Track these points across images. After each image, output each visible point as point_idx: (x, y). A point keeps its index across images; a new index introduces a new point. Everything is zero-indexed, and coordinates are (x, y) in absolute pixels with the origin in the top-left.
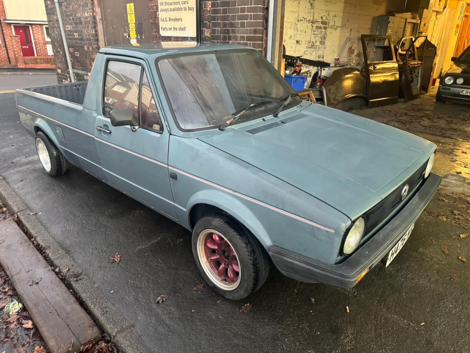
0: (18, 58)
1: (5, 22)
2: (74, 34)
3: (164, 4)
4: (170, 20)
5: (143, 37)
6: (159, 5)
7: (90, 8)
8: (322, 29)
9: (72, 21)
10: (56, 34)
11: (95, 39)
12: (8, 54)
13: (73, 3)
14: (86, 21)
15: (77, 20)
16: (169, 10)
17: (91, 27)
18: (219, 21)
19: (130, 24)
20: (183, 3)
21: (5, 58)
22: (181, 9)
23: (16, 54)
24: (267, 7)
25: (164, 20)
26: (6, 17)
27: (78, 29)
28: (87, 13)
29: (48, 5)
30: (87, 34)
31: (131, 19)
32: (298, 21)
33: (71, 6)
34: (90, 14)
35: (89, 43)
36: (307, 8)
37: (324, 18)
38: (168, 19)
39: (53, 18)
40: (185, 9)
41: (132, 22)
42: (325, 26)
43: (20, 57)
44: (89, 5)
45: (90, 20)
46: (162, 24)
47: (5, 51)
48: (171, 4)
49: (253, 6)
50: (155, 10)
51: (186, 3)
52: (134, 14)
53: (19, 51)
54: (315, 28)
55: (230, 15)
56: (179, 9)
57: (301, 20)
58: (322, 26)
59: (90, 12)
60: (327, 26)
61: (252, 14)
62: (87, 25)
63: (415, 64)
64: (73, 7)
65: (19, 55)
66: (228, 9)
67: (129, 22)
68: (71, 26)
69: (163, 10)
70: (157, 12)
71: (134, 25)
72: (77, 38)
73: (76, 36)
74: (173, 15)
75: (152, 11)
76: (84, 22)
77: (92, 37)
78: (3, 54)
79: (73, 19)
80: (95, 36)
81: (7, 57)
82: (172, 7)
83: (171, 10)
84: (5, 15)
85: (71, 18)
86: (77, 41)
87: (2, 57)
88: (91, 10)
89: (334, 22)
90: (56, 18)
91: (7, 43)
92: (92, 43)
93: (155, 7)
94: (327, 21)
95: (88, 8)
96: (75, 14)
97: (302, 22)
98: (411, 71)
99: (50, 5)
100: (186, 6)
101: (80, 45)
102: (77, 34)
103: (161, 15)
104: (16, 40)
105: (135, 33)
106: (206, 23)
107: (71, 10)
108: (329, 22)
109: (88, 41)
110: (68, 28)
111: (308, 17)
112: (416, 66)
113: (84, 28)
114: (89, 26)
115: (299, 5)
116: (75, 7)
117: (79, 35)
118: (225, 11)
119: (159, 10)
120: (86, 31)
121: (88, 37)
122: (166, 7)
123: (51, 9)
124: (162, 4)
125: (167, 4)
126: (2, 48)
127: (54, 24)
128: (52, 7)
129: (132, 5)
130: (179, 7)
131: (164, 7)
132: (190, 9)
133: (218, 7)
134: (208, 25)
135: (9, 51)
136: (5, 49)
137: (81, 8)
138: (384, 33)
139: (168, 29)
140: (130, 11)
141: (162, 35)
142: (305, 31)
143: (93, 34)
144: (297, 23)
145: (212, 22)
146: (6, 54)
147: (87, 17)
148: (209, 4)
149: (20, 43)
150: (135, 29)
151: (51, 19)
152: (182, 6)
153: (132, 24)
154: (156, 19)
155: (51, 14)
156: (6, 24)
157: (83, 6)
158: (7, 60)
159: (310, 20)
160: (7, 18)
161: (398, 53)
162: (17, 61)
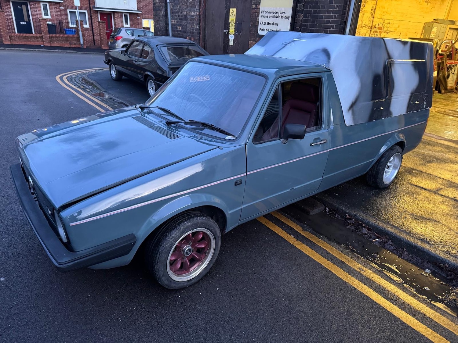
0: (103, 41)
1: (94, 9)
2: (177, 27)
3: (265, 12)
4: (268, 24)
5: (241, 34)
6: (260, 12)
7: (197, 9)
8: (378, 33)
9: (178, 17)
10: (160, 26)
11: (198, 33)
12: (93, 37)
13: (181, 4)
14: (192, 19)
15: (182, 16)
16: (269, 17)
17: (196, 23)
18: (308, 28)
19: (231, 24)
20: (281, 13)
21: (91, 40)
22: (279, 17)
23: (102, 37)
24: (345, 20)
25: (263, 24)
26: (95, 5)
27: (182, 23)
28: (194, 12)
29: (157, 3)
30: (191, 29)
31: (232, 20)
32: (361, 27)
33: (178, 6)
34: (197, 13)
35: (191, 36)
36: (368, 18)
37: (381, 25)
38: (267, 23)
39: (159, 13)
40: (282, 17)
41: (233, 22)
42: (381, 31)
43: (105, 40)
44: (197, 7)
45: (196, 17)
46: (260, 26)
47: (92, 34)
48: (271, 13)
49: (336, 20)
50: (256, 16)
51: (284, 13)
52: (235, 16)
53: (104, 35)
54: (373, 32)
55: (318, 24)
56: (276, 17)
57: (363, 27)
58: (378, 31)
59: (197, 12)
60: (382, 31)
61: (335, 25)
62: (192, 21)
63: (452, 63)
64: (180, 7)
65: (104, 38)
66: (317, 20)
67: (230, 22)
68: (176, 21)
69: (263, 17)
70: (258, 18)
71: (234, 25)
72: (180, 30)
73: (179, 29)
74: (271, 21)
75: (253, 16)
76: (190, 19)
77: (195, 31)
78: (90, 37)
79: (179, 16)
80: (198, 30)
81: (92, 39)
82: (271, 15)
83: (270, 17)
84: (94, 4)
85: (177, 14)
86: (179, 33)
87: (89, 39)
88: (198, 11)
89: (388, 27)
90: (162, 13)
91: (93, 27)
92: (195, 35)
93: (257, 13)
94: (383, 27)
95: (196, 9)
96: (182, 12)
97: (363, 28)
98: (448, 69)
99: (159, 4)
100: (283, 15)
101: (182, 36)
102: (180, 27)
103: (261, 20)
104: (103, 26)
105: (234, 30)
106: (298, 28)
107: (178, 9)
108: (384, 28)
109: (191, 33)
110: (173, 22)
111: (368, 24)
112: (453, 64)
113: (189, 23)
114: (194, 22)
115: (363, 15)
116: (182, 7)
117: (182, 28)
118: (313, 22)
119: (260, 16)
120: (190, 26)
121: (191, 30)
122: (267, 15)
123: (159, 6)
124: (263, 12)
125: (267, 12)
126: (90, 31)
127: (159, 18)
128: (160, 5)
129: (235, 10)
130: (278, 16)
131: (265, 14)
132: (286, 17)
133: (308, 18)
134: (299, 30)
135: (95, 35)
136: (91, 32)
137: (189, 8)
138: (428, 36)
139: (265, 30)
140: (232, 14)
141: (259, 34)
142: (365, 34)
143: (197, 29)
144: (360, 29)
145: (302, 28)
146: (92, 36)
147: (194, 15)
148: (302, 16)
149: (105, 28)
150: (234, 27)
151: (158, 14)
152: (280, 15)
153: (232, 24)
154: (256, 22)
155: (158, 10)
156: (94, 11)
157: (191, 7)
158: (93, 41)
159: (370, 27)
160: (96, 7)
161: (438, 54)
162: (101, 43)
